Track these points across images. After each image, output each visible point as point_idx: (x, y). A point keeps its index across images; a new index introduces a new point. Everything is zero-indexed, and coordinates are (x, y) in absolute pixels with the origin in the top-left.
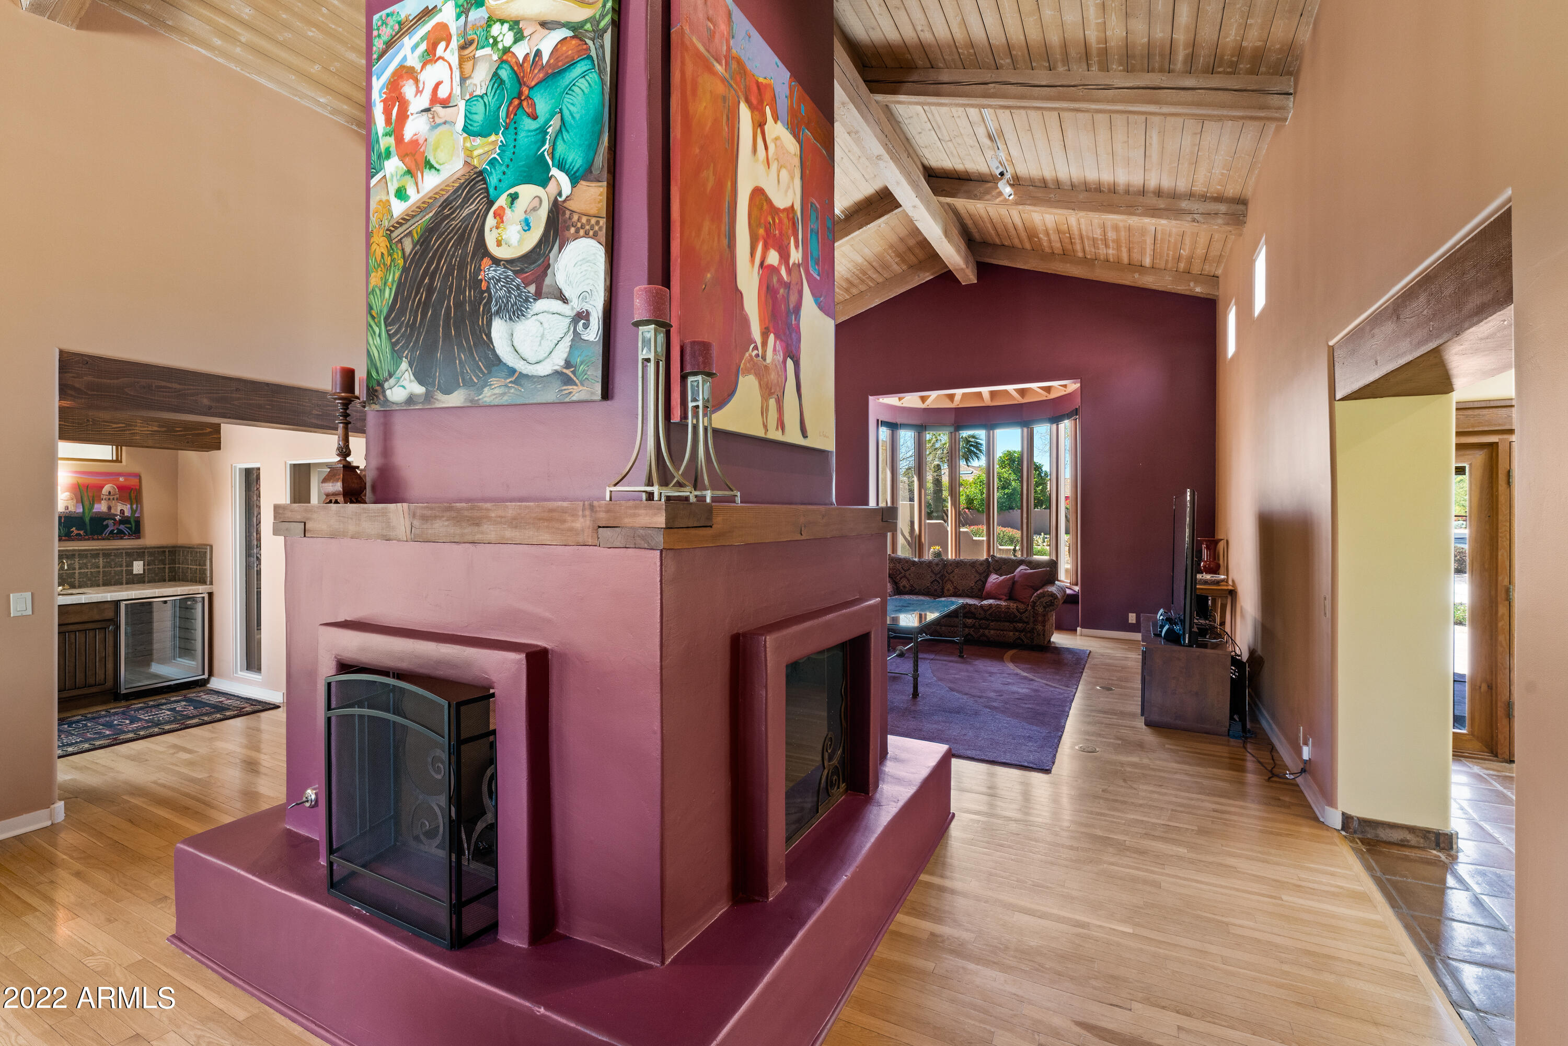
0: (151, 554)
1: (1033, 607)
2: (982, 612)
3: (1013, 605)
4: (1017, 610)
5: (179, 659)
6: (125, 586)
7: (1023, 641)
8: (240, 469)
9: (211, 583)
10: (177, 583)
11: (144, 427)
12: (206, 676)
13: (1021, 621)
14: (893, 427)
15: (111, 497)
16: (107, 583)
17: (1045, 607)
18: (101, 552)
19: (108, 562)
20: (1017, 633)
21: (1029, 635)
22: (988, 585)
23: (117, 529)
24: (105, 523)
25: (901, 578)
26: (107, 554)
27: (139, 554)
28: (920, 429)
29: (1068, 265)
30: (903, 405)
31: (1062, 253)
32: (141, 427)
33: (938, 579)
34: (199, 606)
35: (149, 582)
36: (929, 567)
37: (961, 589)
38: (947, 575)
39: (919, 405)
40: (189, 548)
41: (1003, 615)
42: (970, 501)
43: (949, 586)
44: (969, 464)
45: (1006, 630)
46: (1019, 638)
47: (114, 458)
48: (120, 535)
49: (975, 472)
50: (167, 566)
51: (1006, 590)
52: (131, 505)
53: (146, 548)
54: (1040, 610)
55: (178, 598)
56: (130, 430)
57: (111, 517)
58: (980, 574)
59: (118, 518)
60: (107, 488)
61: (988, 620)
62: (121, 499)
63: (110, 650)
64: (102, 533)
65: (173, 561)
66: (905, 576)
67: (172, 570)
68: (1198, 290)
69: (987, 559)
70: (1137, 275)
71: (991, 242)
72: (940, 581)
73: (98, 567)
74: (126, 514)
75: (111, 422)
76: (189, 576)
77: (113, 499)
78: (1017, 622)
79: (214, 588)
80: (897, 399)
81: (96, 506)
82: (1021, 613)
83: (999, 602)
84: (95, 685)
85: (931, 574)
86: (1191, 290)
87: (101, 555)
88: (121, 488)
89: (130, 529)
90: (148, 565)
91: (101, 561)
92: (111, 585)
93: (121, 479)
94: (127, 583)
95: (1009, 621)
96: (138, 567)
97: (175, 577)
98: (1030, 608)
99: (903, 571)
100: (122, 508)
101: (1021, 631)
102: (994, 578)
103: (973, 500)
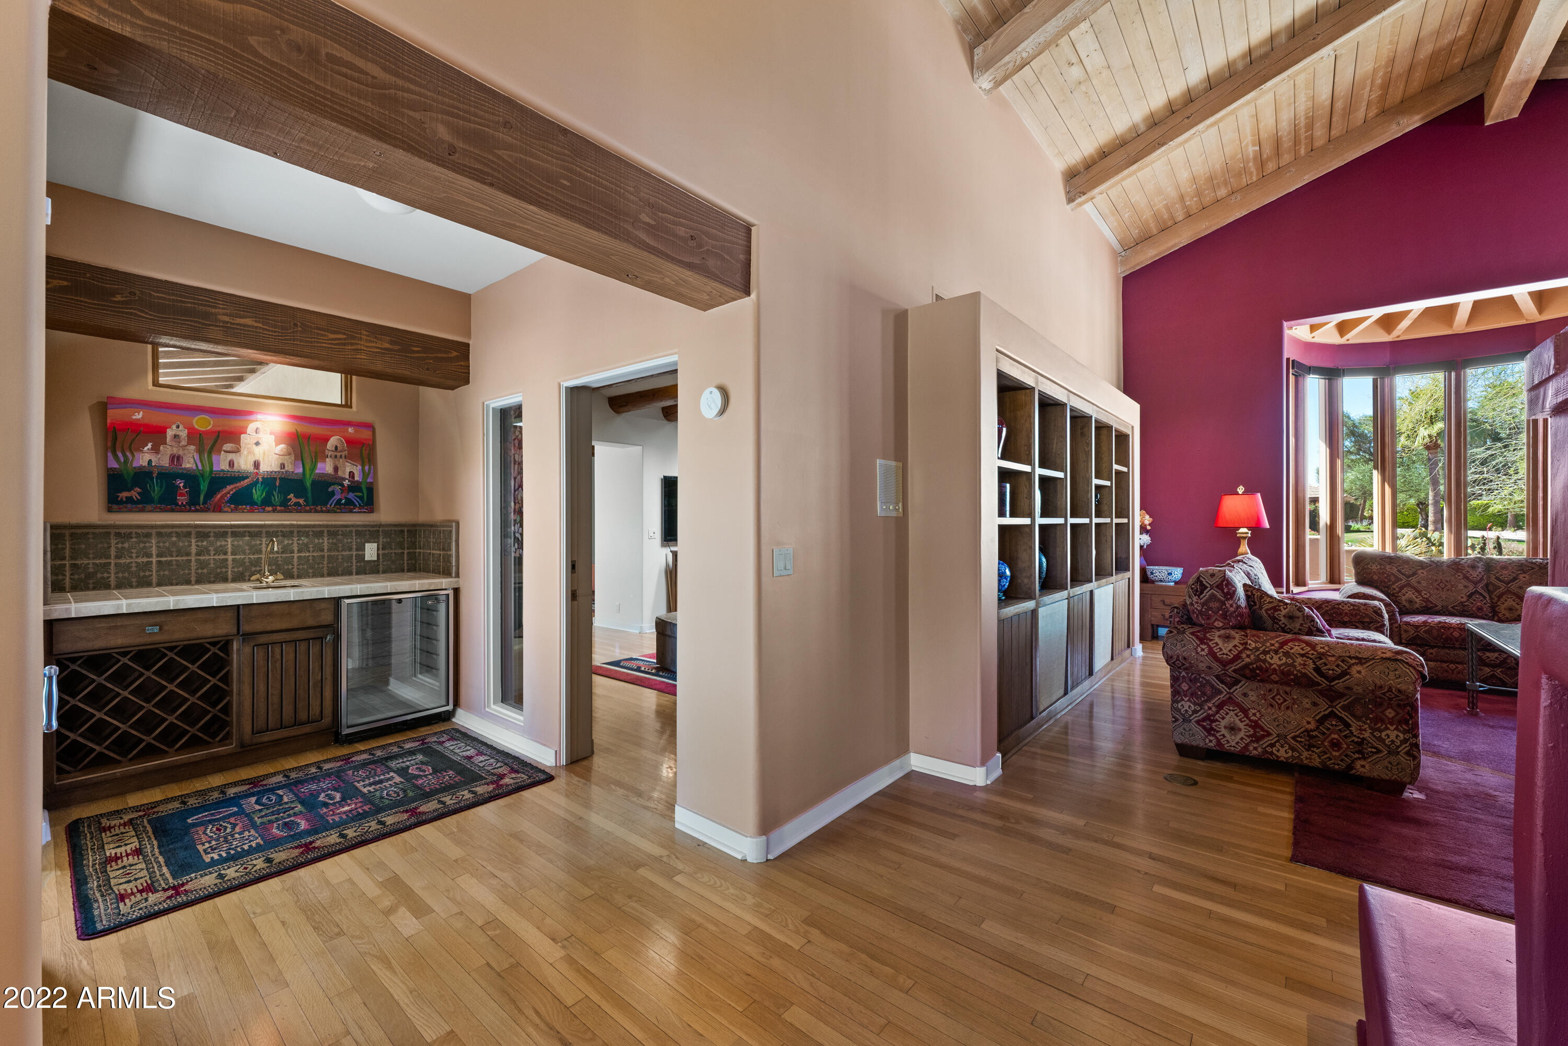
0: (387, 534)
5: (420, 676)
6: (354, 577)
8: (493, 409)
9: (458, 576)
10: (417, 575)
11: (370, 341)
12: (450, 707)
15: (339, 454)
16: (333, 573)
18: (326, 530)
19: (335, 544)
23: (346, 498)
24: (330, 489)
25: (1401, 588)
26: (333, 532)
27: (372, 532)
28: (1332, 374)
30: (1314, 340)
32: (367, 341)
34: (442, 607)
35: (384, 572)
39: (1336, 339)
40: (432, 526)
47: (343, 403)
48: (347, 506)
50: (406, 551)
52: (363, 465)
53: (380, 526)
55: (419, 594)
56: (352, 344)
57: (339, 481)
59: (346, 483)
60: (333, 441)
62: (350, 457)
63: (328, 670)
64: (327, 503)
65: (413, 545)
67: (412, 556)
73: (323, 550)
74: (356, 478)
75: (328, 331)
76: (431, 564)
77: (341, 457)
79: (462, 583)
80: (1307, 328)
81: (320, 465)
84: (308, 722)
87: (326, 534)
88: (350, 442)
89: (361, 498)
90: (383, 549)
91: (326, 542)
92: (338, 575)
93: (351, 430)
94: (357, 574)
96: (371, 551)
97: (415, 567)
99: (1402, 577)
100: (351, 469)
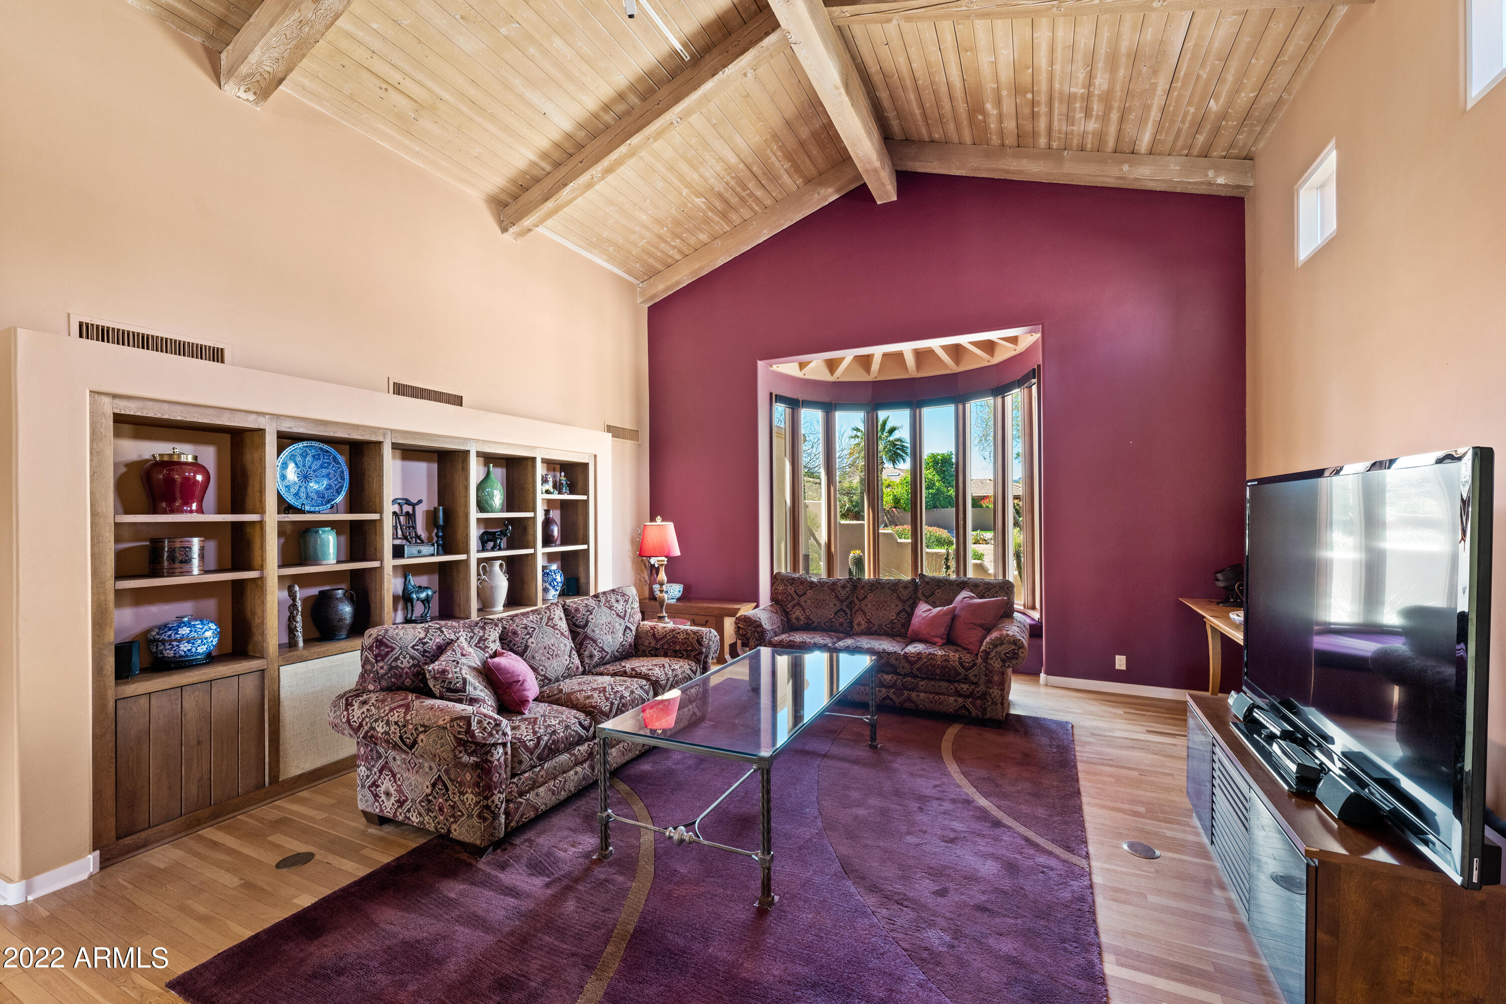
1: (985, 660)
2: (907, 665)
3: (954, 655)
4: (961, 663)
7: (970, 713)
13: (966, 680)
14: (794, 404)
17: (1003, 661)
20: (960, 700)
21: (979, 702)
22: (916, 621)
25: (793, 607)
28: (829, 408)
29: (1025, 161)
30: (807, 377)
31: (1016, 144)
33: (845, 608)
36: (833, 590)
37: (877, 624)
38: (857, 602)
39: (824, 375)
41: (938, 671)
42: (897, 501)
43: (859, 619)
44: (896, 467)
45: (944, 694)
46: (964, 707)
49: (902, 474)
51: (942, 630)
54: (997, 664)
58: (904, 602)
61: (916, 677)
66: (798, 604)
68: (1221, 180)
69: (913, 580)
70: (1126, 167)
71: (916, 137)
72: (848, 611)
78: (959, 681)
80: (795, 366)
82: (967, 669)
83: (931, 650)
85: (835, 601)
86: (1210, 184)
95: (948, 681)
98: (979, 661)
99: (796, 597)
101: (966, 697)
102: (924, 611)
103: (900, 500)
